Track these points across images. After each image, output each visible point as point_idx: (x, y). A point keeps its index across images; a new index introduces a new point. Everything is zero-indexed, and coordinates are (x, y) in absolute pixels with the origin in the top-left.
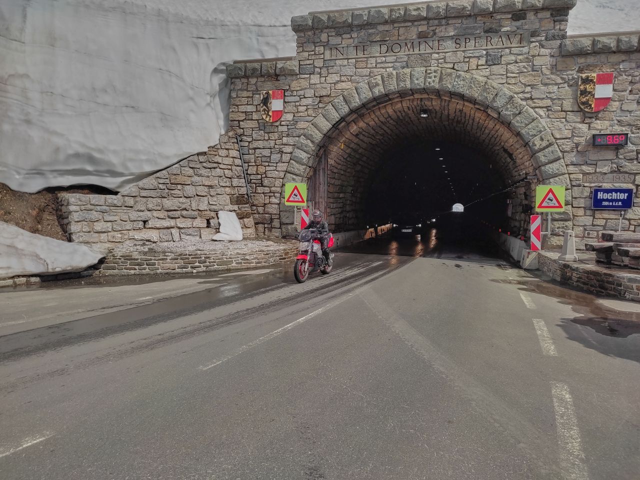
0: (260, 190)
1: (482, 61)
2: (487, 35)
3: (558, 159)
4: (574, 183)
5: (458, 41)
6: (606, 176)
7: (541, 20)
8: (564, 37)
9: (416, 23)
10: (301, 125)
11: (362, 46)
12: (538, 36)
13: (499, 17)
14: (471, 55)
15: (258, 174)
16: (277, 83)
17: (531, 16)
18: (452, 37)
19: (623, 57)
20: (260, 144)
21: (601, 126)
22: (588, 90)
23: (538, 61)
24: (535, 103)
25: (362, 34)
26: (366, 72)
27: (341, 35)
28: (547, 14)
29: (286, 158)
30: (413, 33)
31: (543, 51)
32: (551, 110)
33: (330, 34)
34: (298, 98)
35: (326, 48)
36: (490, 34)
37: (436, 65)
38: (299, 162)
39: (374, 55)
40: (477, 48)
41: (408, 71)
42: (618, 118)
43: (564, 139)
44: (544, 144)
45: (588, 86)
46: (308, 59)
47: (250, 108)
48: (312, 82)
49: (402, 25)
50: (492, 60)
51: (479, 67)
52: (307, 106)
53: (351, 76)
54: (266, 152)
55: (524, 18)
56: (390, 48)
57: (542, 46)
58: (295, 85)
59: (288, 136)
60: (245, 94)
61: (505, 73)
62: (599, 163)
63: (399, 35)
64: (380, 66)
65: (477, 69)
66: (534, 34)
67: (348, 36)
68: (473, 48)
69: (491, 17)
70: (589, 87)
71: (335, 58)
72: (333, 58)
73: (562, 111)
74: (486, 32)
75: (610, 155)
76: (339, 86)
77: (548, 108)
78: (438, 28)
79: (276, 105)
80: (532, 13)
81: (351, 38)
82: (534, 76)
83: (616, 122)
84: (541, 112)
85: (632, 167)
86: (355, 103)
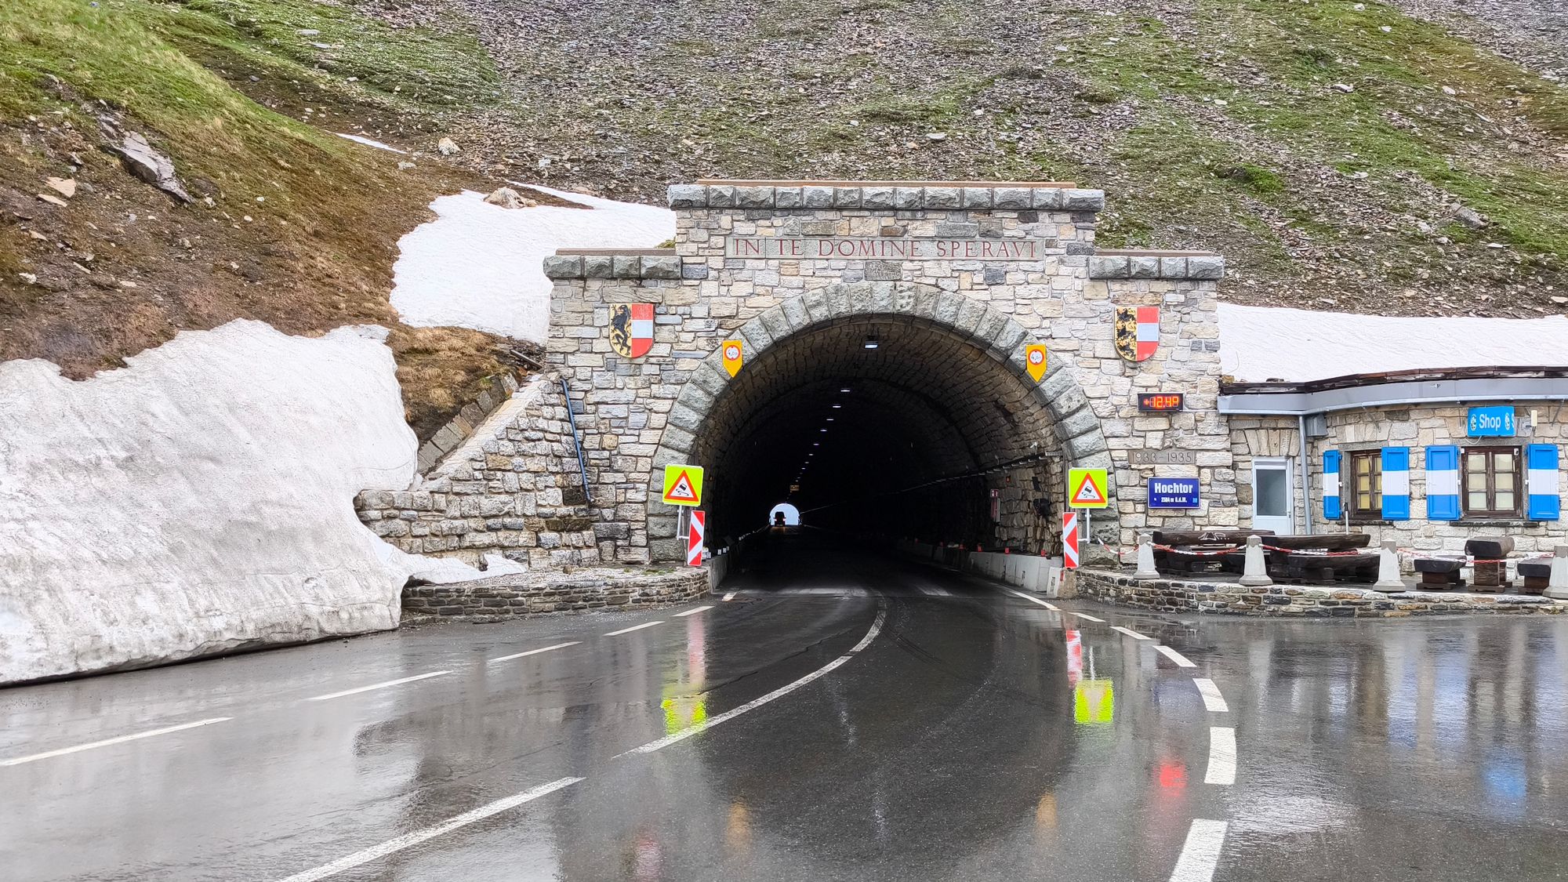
0: (607, 477)
1: (979, 278)
2: (984, 239)
3: (1094, 428)
4: (1118, 464)
5: (941, 245)
6: (1159, 454)
7: (1058, 224)
8: (1091, 251)
9: (877, 213)
10: (684, 364)
11: (790, 241)
12: (1056, 247)
13: (999, 215)
14: (961, 268)
15: (604, 449)
16: (640, 291)
17: (1043, 216)
18: (932, 239)
19: (1168, 286)
20: (608, 396)
21: (1147, 380)
22: (1127, 329)
23: (1058, 283)
24: (1056, 344)
25: (791, 222)
26: (797, 281)
27: (753, 220)
28: (1067, 217)
29: (658, 420)
30: (873, 227)
31: (1063, 270)
32: (1079, 355)
33: (735, 217)
34: (678, 319)
35: (730, 239)
36: (988, 239)
37: (909, 278)
38: (685, 427)
39: (811, 257)
40: (971, 258)
41: (866, 285)
42: (1170, 372)
43: (1100, 398)
44: (1074, 405)
45: (1127, 323)
46: (697, 255)
47: (587, 332)
48: (704, 292)
49: (855, 214)
50: (994, 279)
51: (975, 287)
52: (696, 332)
53: (773, 287)
54: (620, 411)
55: (1036, 221)
56: (836, 248)
57: (1062, 262)
58: (673, 296)
59: (661, 382)
60: (578, 306)
61: (1012, 298)
62: (1149, 434)
63: (850, 229)
64: (821, 275)
65: (971, 289)
66: (1050, 243)
67: (768, 223)
68: (964, 258)
69: (989, 214)
70: (1129, 325)
71: (745, 256)
72: (740, 256)
73: (1094, 357)
74: (983, 235)
75: (1162, 423)
76: (751, 302)
77: (1075, 352)
78: (910, 222)
79: (640, 328)
80: (1046, 214)
81: (772, 226)
82: (1053, 305)
83: (1166, 376)
84: (1067, 358)
85: (1191, 441)
86: (783, 330)
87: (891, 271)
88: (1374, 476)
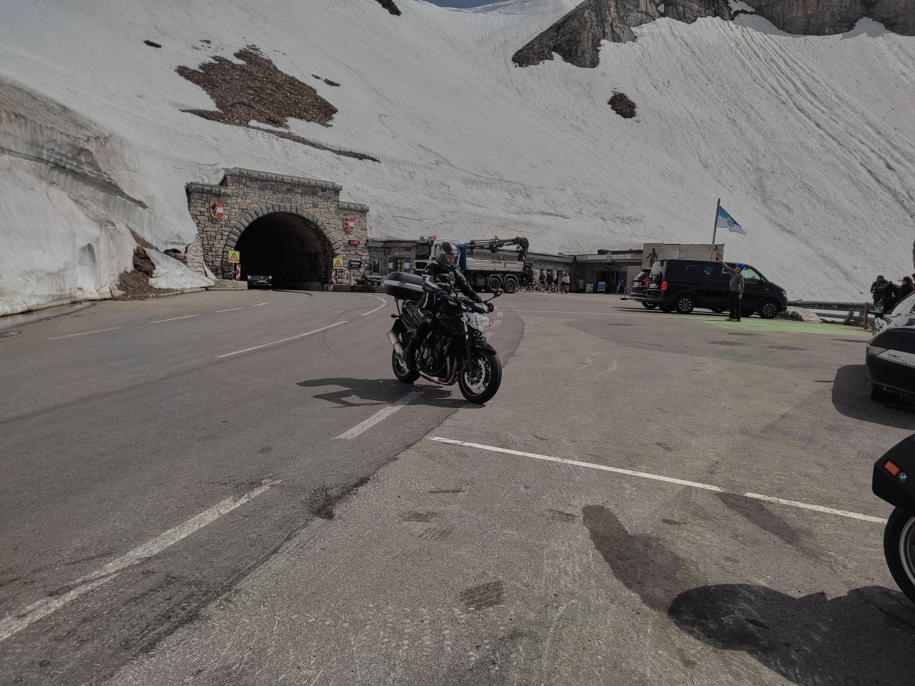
0: (210, 253)
1: (311, 205)
2: (313, 195)
3: (339, 248)
4: (344, 258)
5: (302, 195)
6: (353, 256)
7: (331, 193)
8: (338, 201)
9: (286, 184)
10: (233, 222)
11: (262, 189)
13: (317, 189)
14: (307, 202)
16: (219, 199)
17: (328, 191)
18: (300, 193)
19: (356, 213)
20: (210, 229)
21: (351, 237)
22: (347, 223)
23: (331, 209)
24: (330, 225)
25: (262, 184)
26: (264, 201)
27: (252, 182)
28: (333, 192)
29: (225, 238)
30: (284, 188)
31: (332, 205)
32: (335, 229)
33: (247, 180)
34: (230, 208)
35: (245, 186)
37: (294, 204)
38: (233, 240)
39: (268, 194)
40: (309, 199)
41: (283, 204)
42: (356, 235)
43: (340, 240)
44: (334, 242)
45: (347, 221)
46: (236, 190)
47: (203, 209)
48: (238, 201)
49: (280, 183)
50: (315, 206)
52: (235, 213)
53: (258, 202)
54: (214, 234)
55: (326, 191)
56: (274, 192)
57: (332, 203)
58: (229, 201)
59: (225, 226)
60: (200, 201)
61: (320, 212)
62: (351, 251)
63: (279, 188)
64: (270, 200)
65: (310, 208)
66: (329, 198)
69: (315, 189)
72: (248, 192)
73: (339, 230)
75: (354, 248)
76: (251, 206)
78: (294, 188)
79: (220, 210)
81: (257, 184)
82: (330, 215)
84: (332, 229)
85: (360, 253)
86: (261, 215)
87: (290, 201)
88: (401, 264)
